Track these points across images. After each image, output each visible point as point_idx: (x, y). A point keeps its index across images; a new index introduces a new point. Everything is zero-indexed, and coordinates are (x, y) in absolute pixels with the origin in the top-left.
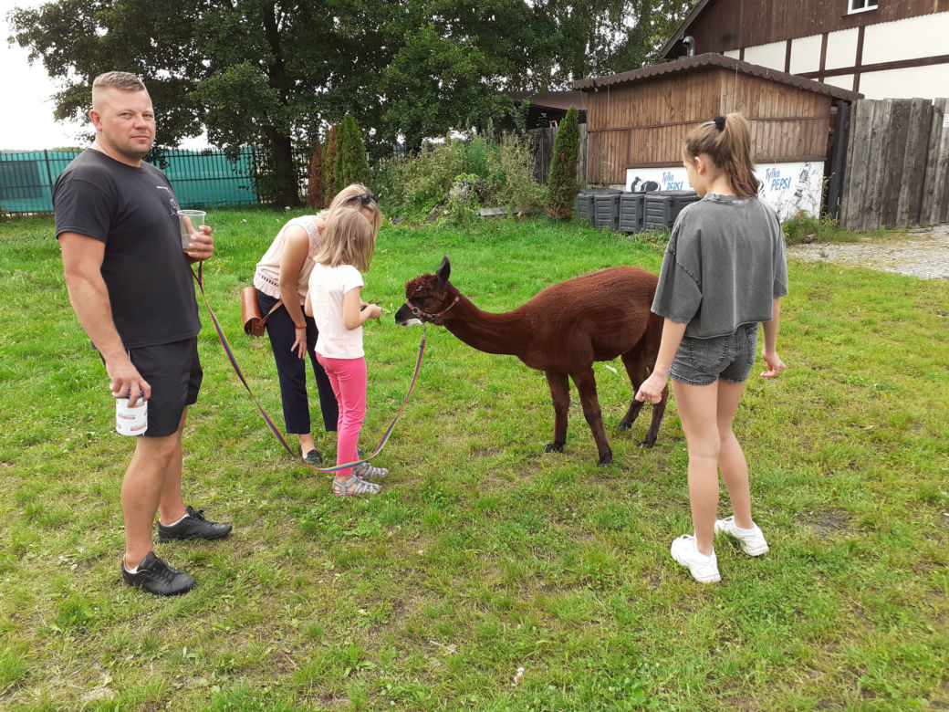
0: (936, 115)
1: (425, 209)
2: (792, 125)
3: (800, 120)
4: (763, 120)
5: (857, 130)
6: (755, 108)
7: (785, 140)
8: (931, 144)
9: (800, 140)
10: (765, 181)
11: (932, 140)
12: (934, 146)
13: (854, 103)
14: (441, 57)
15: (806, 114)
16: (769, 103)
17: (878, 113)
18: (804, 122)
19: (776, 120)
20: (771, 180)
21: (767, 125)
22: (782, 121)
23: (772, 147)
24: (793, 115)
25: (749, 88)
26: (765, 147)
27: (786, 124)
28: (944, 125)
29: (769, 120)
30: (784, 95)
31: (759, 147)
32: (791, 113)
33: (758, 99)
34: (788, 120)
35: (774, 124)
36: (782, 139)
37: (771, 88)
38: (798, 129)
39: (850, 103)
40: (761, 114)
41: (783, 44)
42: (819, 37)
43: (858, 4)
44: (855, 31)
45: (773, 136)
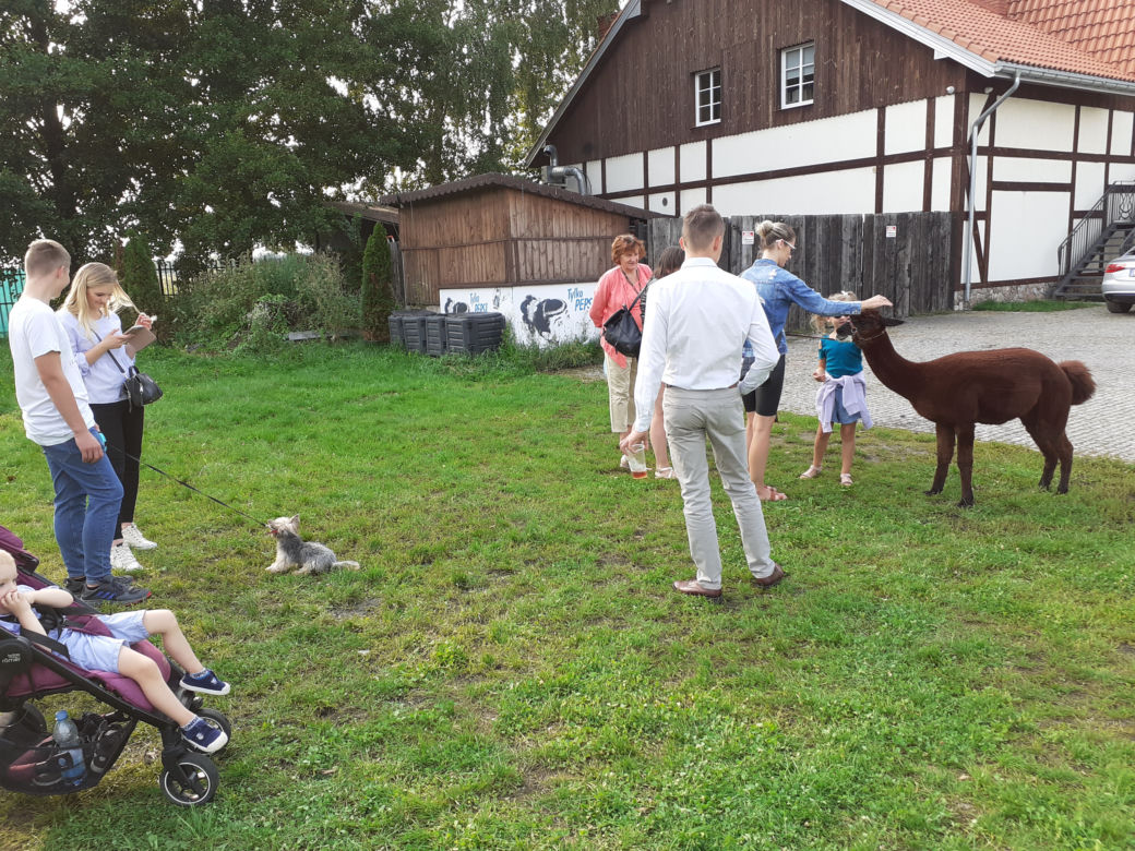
0: (734, 233)
1: (226, 334)
2: (590, 245)
3: (598, 239)
4: (558, 240)
5: (656, 249)
6: (549, 228)
7: (584, 259)
8: (732, 261)
9: (600, 259)
10: (568, 302)
11: (733, 257)
12: (735, 263)
13: (649, 222)
14: (252, 165)
15: (604, 234)
16: (563, 222)
17: (675, 232)
18: (602, 242)
19: (573, 240)
20: (574, 300)
21: (563, 245)
22: (579, 240)
23: (571, 267)
24: (590, 234)
25: (540, 208)
26: (564, 268)
27: (583, 244)
28: (744, 242)
29: (565, 240)
30: (578, 214)
31: (557, 267)
32: (587, 231)
33: (551, 219)
34: (585, 239)
35: (571, 244)
36: (581, 259)
37: (563, 208)
38: (597, 248)
39: (645, 222)
40: (556, 234)
41: (640, 156)
42: (673, 149)
43: (705, 117)
44: (703, 144)
45: (571, 256)
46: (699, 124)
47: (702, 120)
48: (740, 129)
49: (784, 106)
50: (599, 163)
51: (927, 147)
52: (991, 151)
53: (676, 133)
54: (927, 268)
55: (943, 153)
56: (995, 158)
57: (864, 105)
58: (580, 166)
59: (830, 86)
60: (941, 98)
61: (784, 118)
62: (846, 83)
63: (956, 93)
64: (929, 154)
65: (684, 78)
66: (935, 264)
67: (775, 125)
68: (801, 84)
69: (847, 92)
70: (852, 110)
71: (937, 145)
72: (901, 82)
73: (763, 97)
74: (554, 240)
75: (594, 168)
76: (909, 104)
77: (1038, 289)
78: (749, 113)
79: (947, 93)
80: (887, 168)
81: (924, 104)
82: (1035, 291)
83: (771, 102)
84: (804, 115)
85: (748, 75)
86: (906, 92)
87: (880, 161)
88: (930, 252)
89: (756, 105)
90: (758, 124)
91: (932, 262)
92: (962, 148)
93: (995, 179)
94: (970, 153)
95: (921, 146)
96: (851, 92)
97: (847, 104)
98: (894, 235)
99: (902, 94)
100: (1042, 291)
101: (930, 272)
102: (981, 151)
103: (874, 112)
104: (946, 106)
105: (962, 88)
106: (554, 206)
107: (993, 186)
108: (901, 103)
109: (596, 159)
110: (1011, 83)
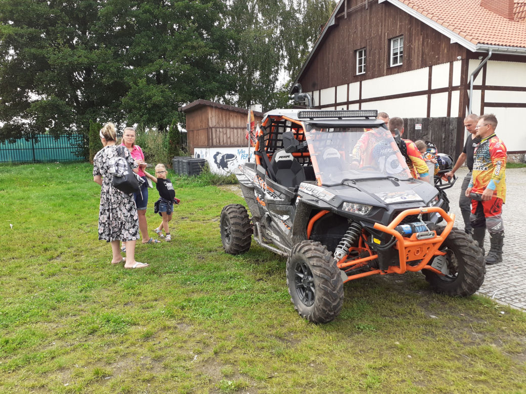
4: (233, 128)
6: (228, 123)
10: (238, 155)
16: (235, 121)
19: (240, 128)
20: (241, 154)
21: (235, 131)
22: (243, 128)
23: (239, 140)
25: (224, 114)
26: (236, 140)
29: (237, 128)
30: (244, 117)
31: (232, 140)
33: (229, 119)
35: (239, 130)
36: (244, 137)
37: (236, 115)
40: (232, 125)
41: (334, 88)
42: (346, 86)
43: (360, 71)
44: (358, 83)
45: (239, 135)
46: (358, 74)
47: (359, 72)
48: (373, 77)
49: (392, 65)
50: (318, 91)
51: (449, 86)
52: (483, 88)
53: (349, 78)
54: (441, 145)
55: (456, 88)
56: (486, 91)
57: (423, 66)
58: (311, 93)
59: (409, 56)
60: (456, 62)
61: (391, 71)
62: (416, 54)
63: (462, 59)
64: (450, 89)
65: (351, 52)
66: (446, 143)
67: (387, 75)
68: (399, 55)
69: (416, 59)
70: (418, 68)
71: (454, 85)
72: (439, 54)
73: (382, 62)
74: (230, 128)
75: (316, 93)
76: (442, 64)
77: (516, 157)
78: (376, 68)
79: (458, 60)
80: (432, 95)
81: (448, 64)
82: (514, 158)
83: (385, 64)
84: (399, 70)
85: (377, 51)
86: (441, 60)
87: (430, 92)
88: (443, 137)
89: (379, 65)
90: (380, 75)
91: (445, 142)
92: (465, 86)
93: (486, 101)
94: (469, 89)
95: (447, 85)
96: (418, 59)
97: (416, 64)
98: (421, 128)
99: (439, 60)
100: (518, 158)
101: (443, 146)
102: (476, 87)
103: (427, 69)
104: (458, 65)
105: (465, 57)
106: (231, 114)
107: (484, 104)
108: (439, 64)
109: (317, 90)
110: (487, 54)
